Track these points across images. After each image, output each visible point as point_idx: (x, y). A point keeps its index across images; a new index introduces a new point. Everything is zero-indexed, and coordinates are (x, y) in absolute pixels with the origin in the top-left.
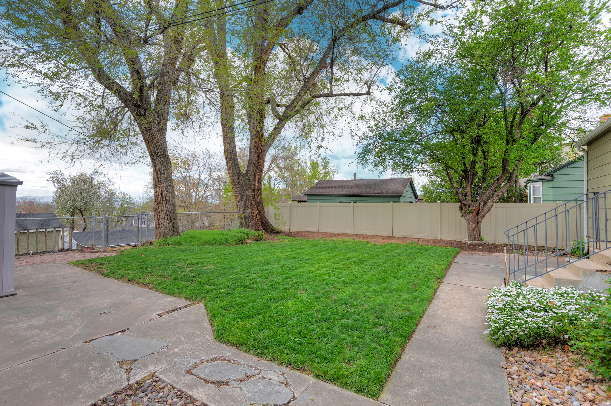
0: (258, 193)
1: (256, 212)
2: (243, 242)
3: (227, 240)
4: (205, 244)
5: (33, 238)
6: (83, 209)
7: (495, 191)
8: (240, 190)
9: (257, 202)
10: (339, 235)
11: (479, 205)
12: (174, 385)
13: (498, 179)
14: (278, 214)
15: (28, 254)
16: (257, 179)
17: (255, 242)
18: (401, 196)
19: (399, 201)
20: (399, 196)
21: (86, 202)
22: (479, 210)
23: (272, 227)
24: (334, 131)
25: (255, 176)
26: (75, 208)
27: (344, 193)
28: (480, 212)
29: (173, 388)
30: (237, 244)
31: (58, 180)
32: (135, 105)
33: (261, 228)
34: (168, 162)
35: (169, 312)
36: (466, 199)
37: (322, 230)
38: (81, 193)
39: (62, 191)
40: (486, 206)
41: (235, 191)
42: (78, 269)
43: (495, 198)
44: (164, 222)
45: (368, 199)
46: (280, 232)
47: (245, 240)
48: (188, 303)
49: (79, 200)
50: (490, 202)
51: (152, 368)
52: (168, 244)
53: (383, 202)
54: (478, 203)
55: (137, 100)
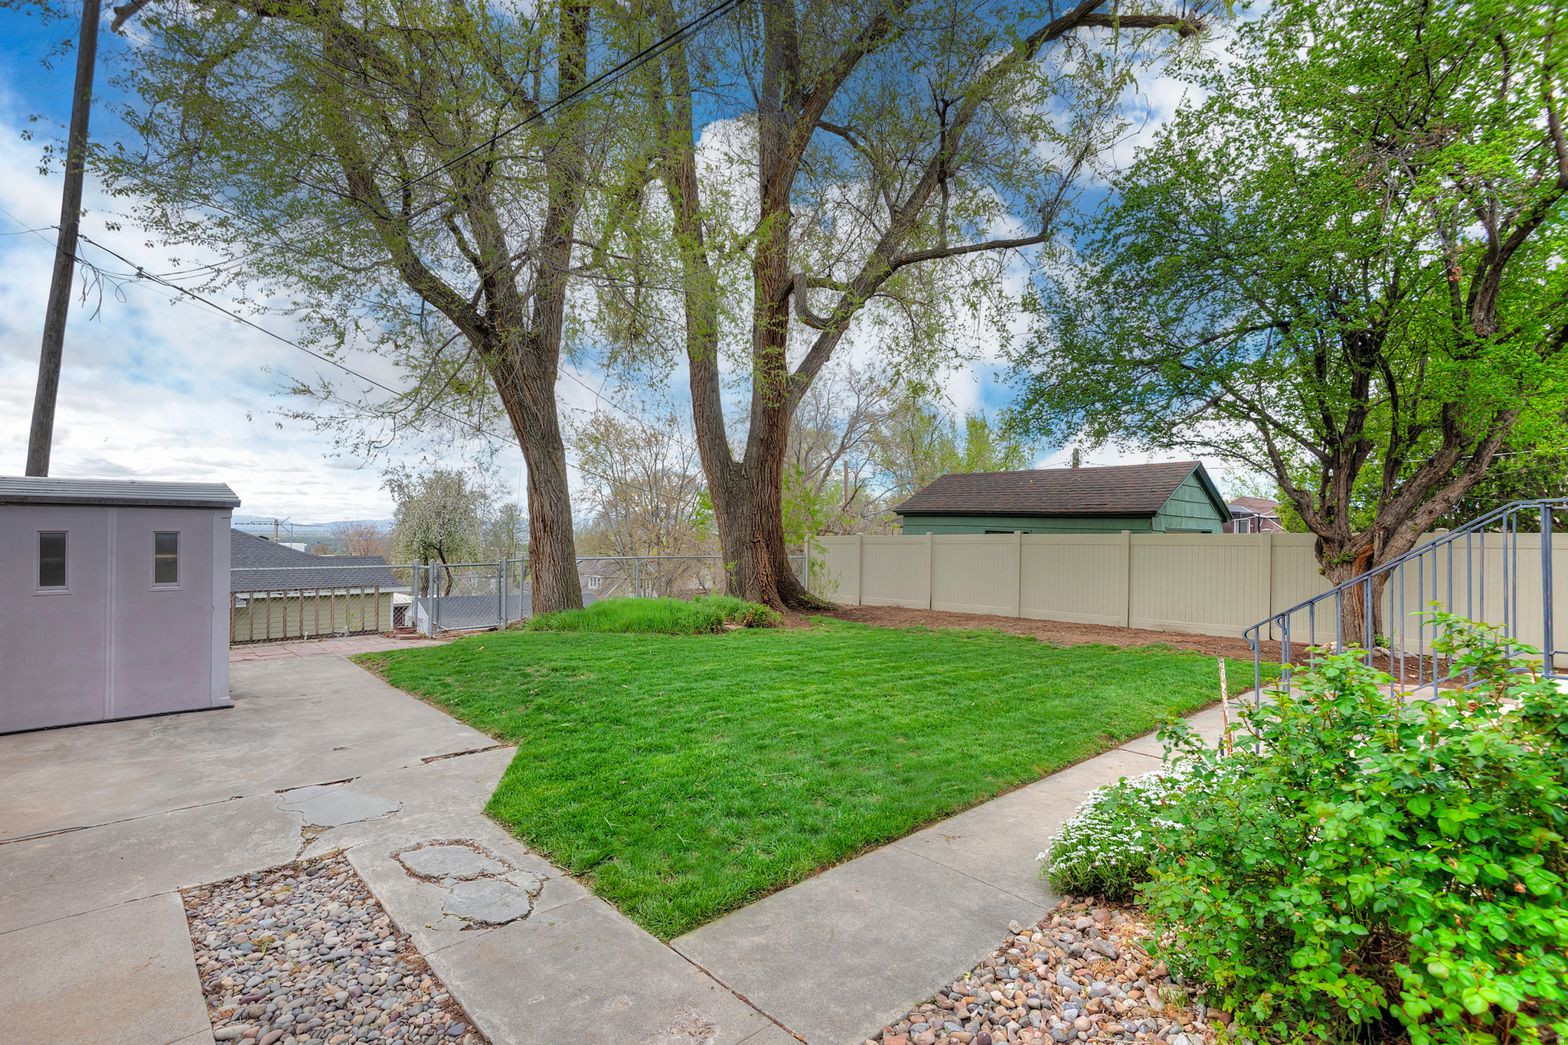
0: (771, 511)
1: (764, 557)
2: (715, 626)
3: (676, 623)
4: (627, 628)
5: (309, 609)
6: (444, 548)
7: (1425, 498)
8: (728, 504)
9: (766, 533)
10: (969, 618)
11: (1372, 541)
12: (359, 872)
13: (1431, 462)
14: (819, 562)
15: (301, 637)
16: (767, 475)
17: (746, 629)
18: (1153, 514)
19: (1150, 529)
20: (1149, 515)
21: (450, 534)
22: (1372, 556)
23: (805, 593)
24: (958, 346)
25: (763, 469)
26: (427, 546)
27: (998, 507)
28: (1374, 561)
29: (355, 875)
30: (700, 633)
31: (399, 486)
32: (479, 328)
33: (777, 597)
34: (556, 445)
35: (447, 757)
36: (1331, 522)
37: (939, 606)
38: (438, 514)
39: (407, 506)
40: (1391, 543)
41: (717, 507)
42: (358, 670)
43: (1422, 520)
44: (548, 577)
45: (1060, 523)
46: (824, 608)
47: (719, 622)
48: (496, 743)
49: (435, 528)
50: (1405, 534)
51: (343, 844)
52: (550, 627)
53: (1102, 531)
54: (1369, 536)
55: (483, 319)
